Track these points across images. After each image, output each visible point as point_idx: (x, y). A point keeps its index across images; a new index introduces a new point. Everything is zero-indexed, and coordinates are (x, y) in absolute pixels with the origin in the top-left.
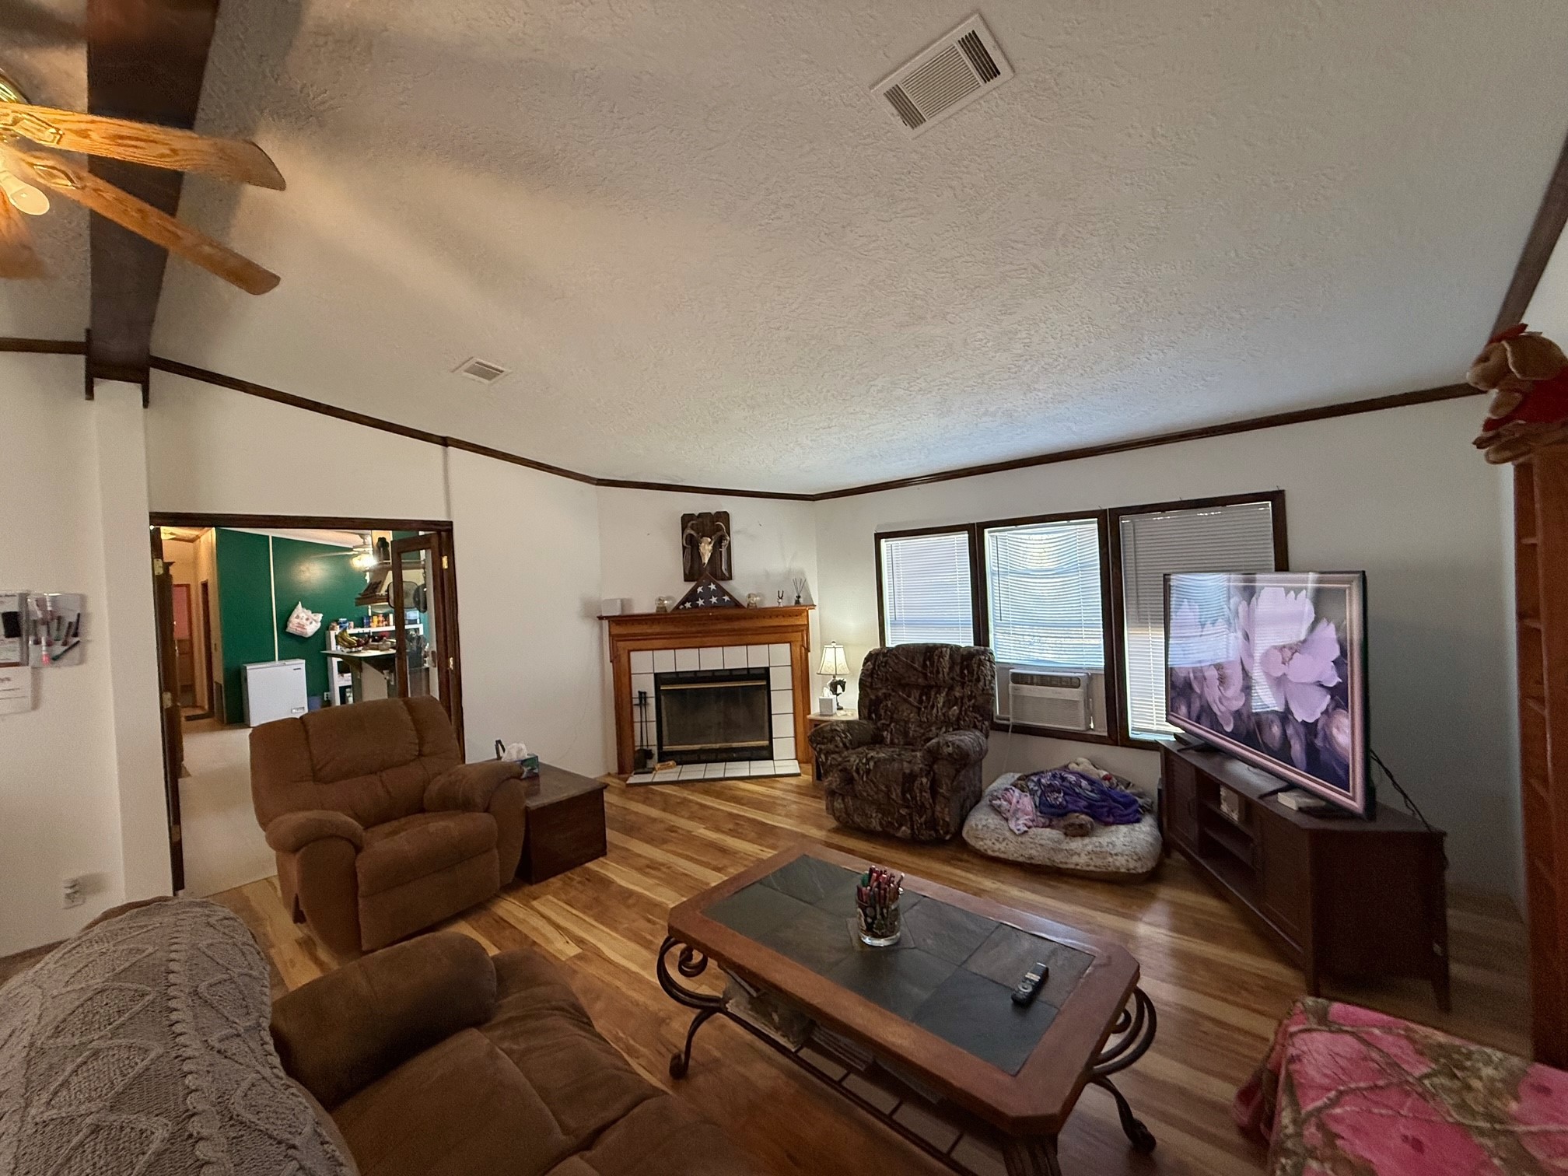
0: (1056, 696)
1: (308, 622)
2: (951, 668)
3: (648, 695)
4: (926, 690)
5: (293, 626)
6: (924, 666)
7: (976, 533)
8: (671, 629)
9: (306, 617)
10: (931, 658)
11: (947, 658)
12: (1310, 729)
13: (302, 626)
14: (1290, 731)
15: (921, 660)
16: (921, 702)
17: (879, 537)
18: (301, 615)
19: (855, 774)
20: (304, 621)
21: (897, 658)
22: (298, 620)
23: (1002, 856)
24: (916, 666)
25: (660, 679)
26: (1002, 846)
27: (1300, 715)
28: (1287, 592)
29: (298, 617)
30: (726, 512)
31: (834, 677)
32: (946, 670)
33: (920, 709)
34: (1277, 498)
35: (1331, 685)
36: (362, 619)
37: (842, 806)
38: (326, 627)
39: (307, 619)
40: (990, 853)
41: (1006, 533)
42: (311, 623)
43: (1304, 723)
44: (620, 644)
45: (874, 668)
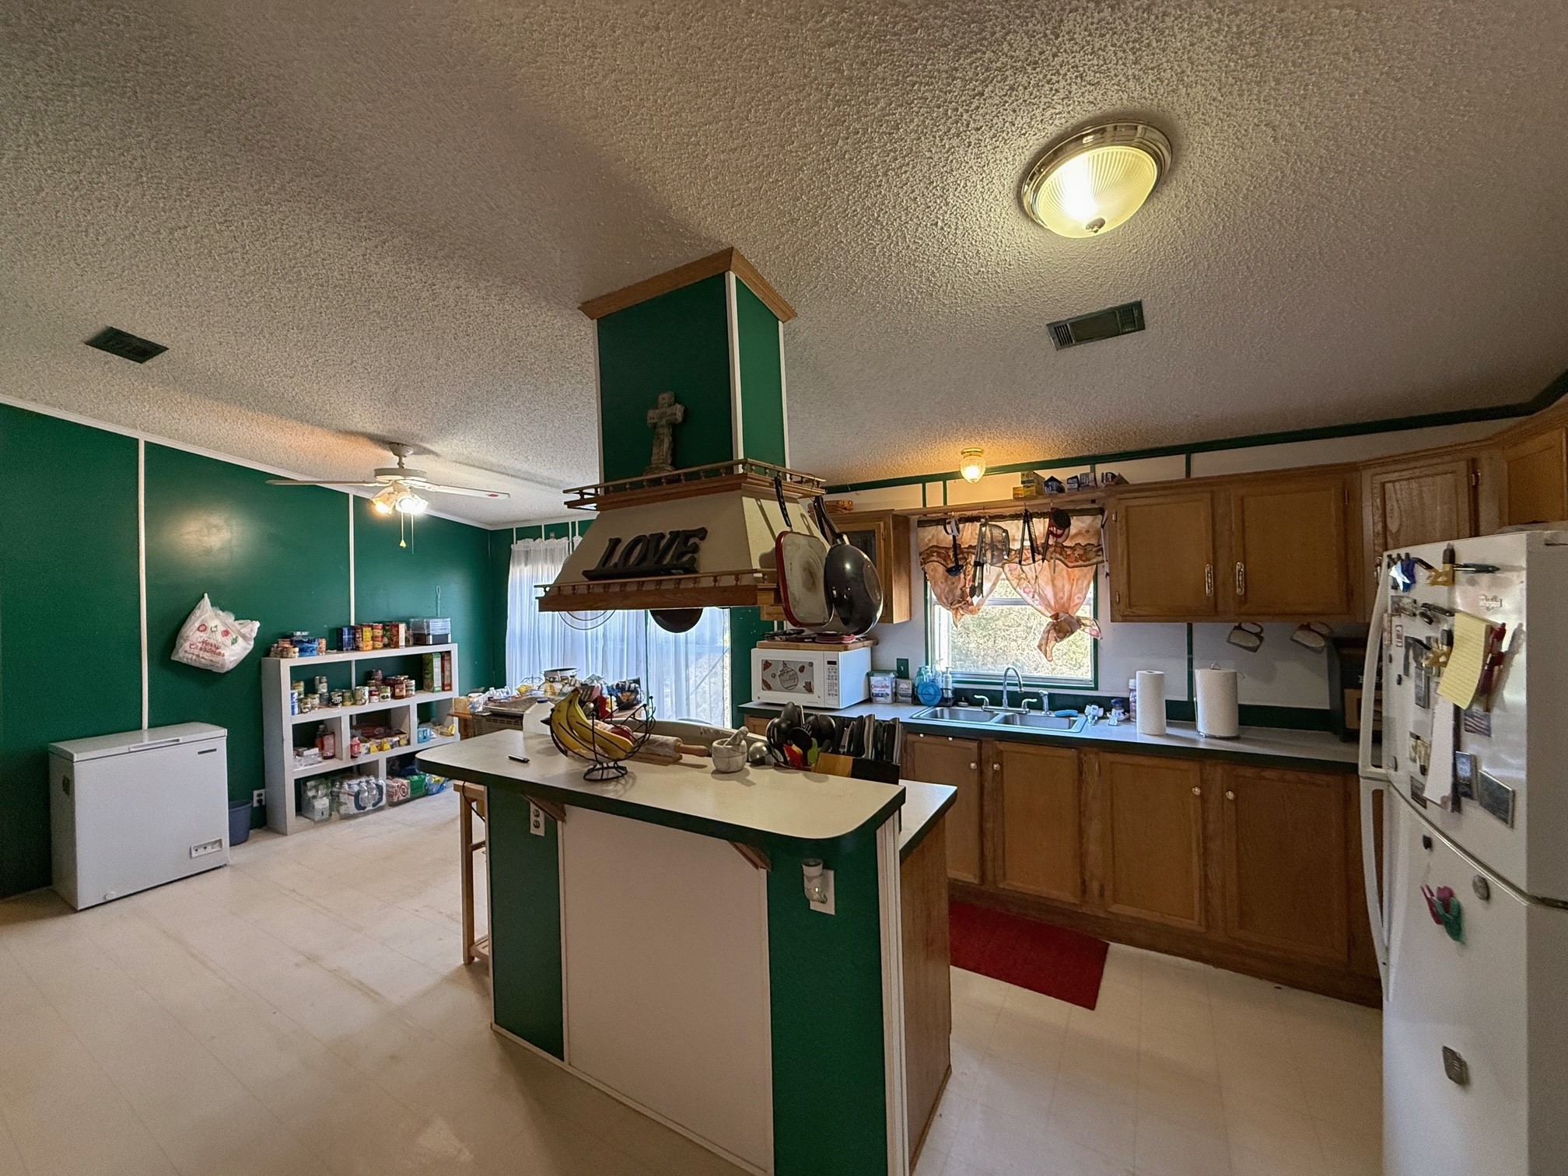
1: (228, 640)
5: (192, 646)
9: (221, 628)
13: (214, 649)
18: (212, 623)
20: (219, 638)
22: (204, 636)
29: (203, 628)
36: (339, 632)
38: (264, 649)
39: (226, 633)
42: (234, 641)
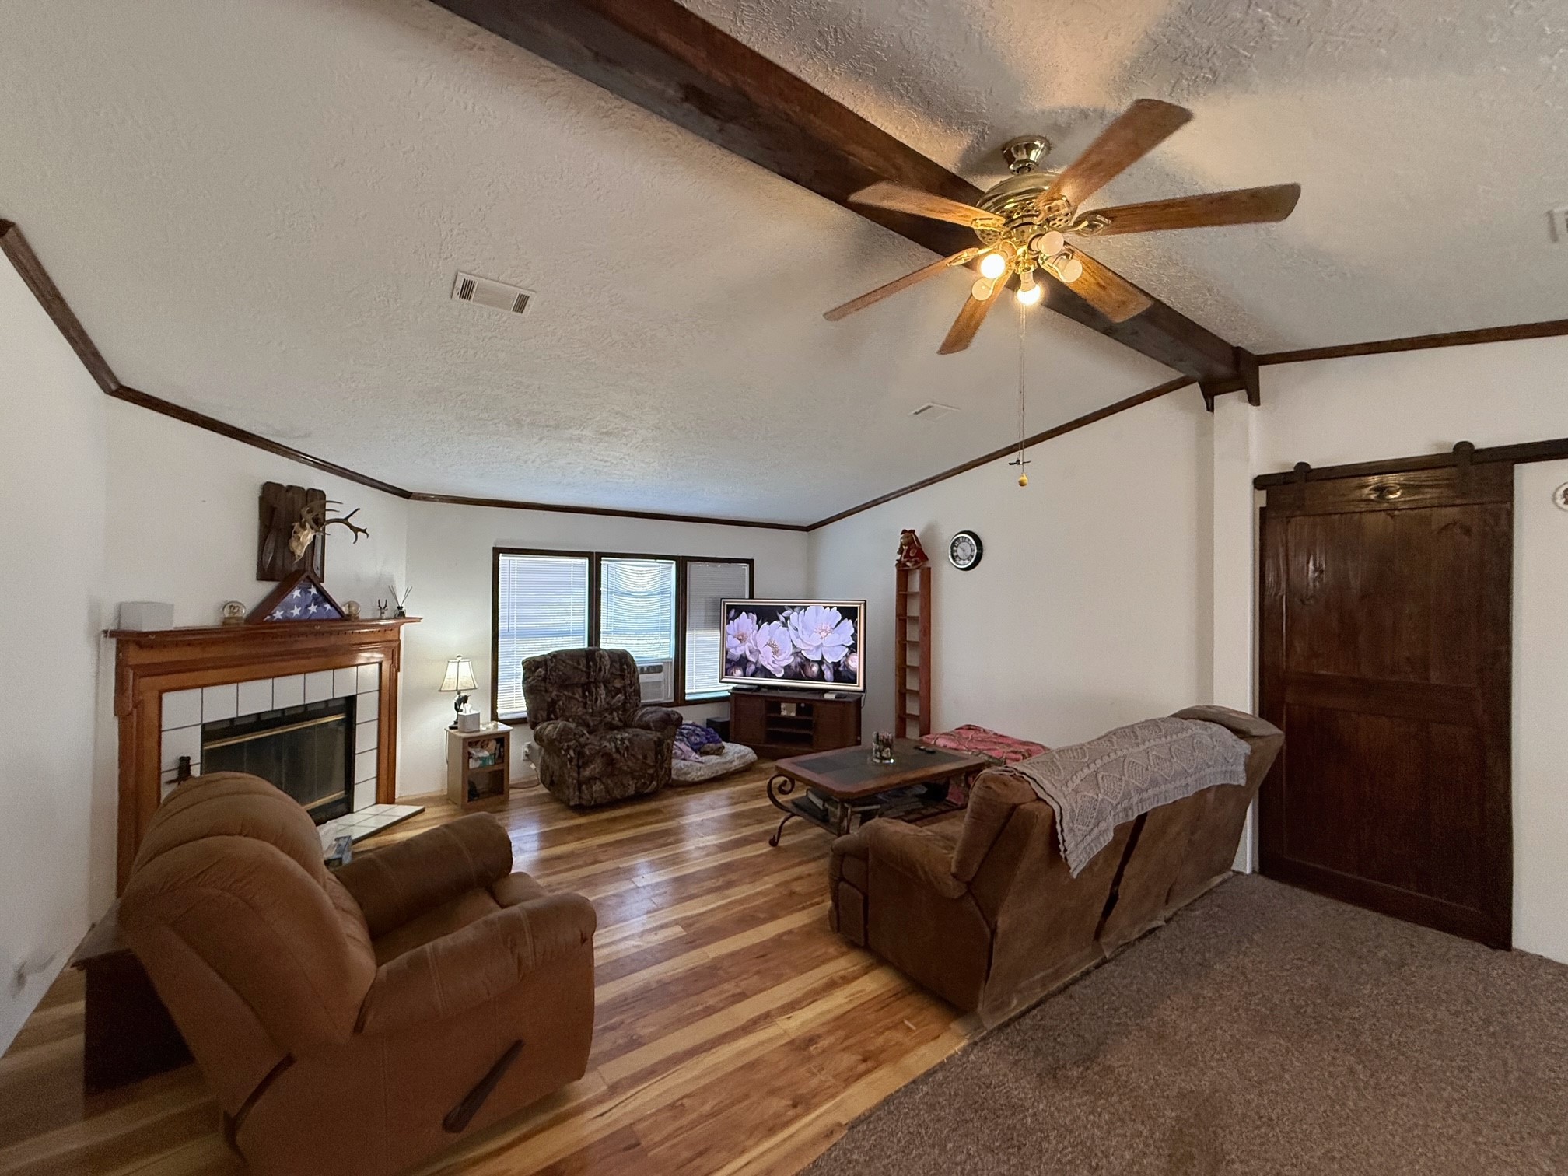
0: (647, 680)
2: (611, 666)
3: (191, 762)
4: (586, 687)
6: (588, 667)
7: (595, 561)
8: (239, 651)
10: (594, 660)
11: (607, 658)
12: (836, 665)
14: (824, 667)
15: (585, 662)
16: (584, 696)
17: (497, 551)
19: (615, 756)
21: (564, 662)
23: (702, 778)
24: (581, 667)
25: (210, 732)
26: (702, 772)
27: (829, 660)
28: (825, 607)
30: (322, 492)
31: (459, 693)
32: (608, 667)
33: (585, 703)
34: (751, 562)
35: (849, 644)
37: (602, 787)
40: (696, 779)
41: (614, 563)
43: (833, 663)
44: (145, 682)
45: (546, 674)
